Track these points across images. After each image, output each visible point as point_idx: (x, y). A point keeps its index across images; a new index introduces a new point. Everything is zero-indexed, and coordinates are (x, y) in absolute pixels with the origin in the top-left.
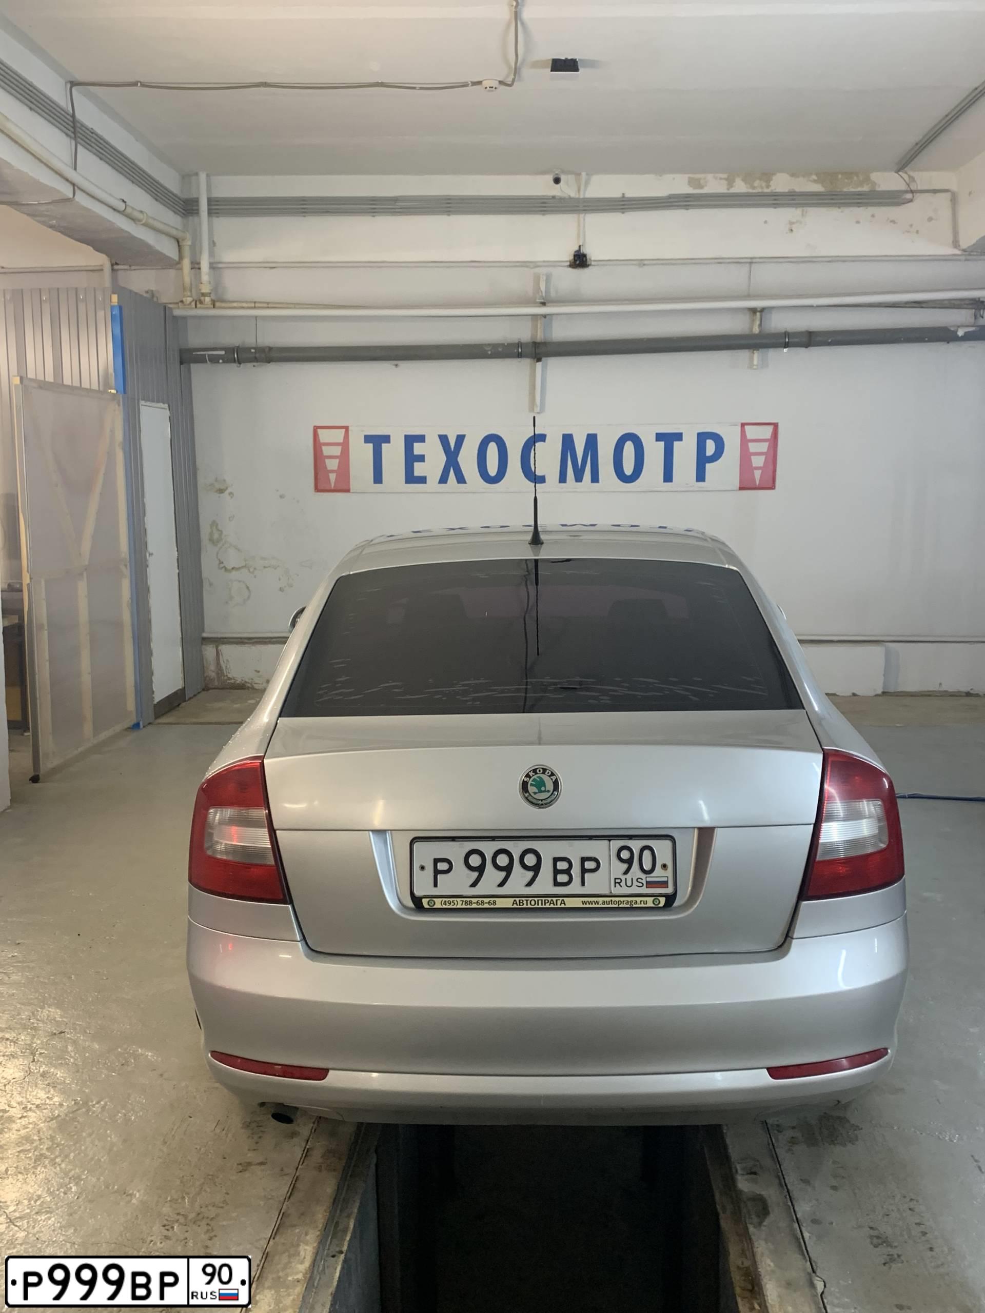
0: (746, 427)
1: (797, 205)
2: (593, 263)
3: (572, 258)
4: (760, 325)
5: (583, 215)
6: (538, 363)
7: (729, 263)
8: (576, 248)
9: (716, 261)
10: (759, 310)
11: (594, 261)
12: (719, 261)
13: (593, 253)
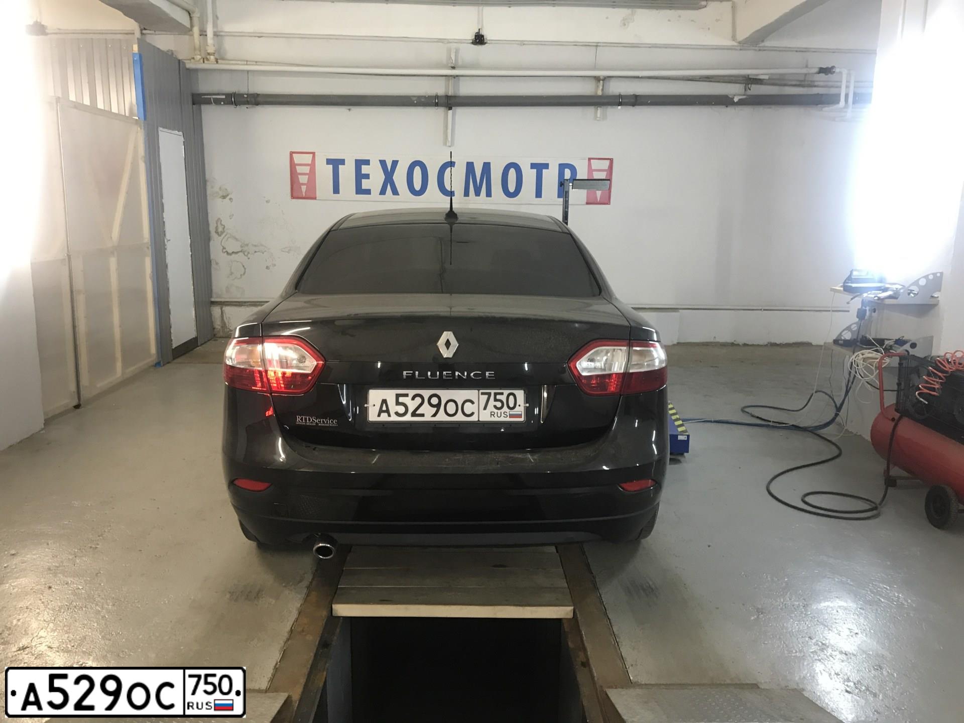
0: (592, 161)
1: (628, 7)
2: (488, 42)
3: (473, 37)
4: (603, 90)
5: (482, 7)
6: (450, 111)
7: (582, 45)
8: (477, 31)
9: (573, 43)
10: (601, 78)
12: (576, 44)
13: (488, 34)
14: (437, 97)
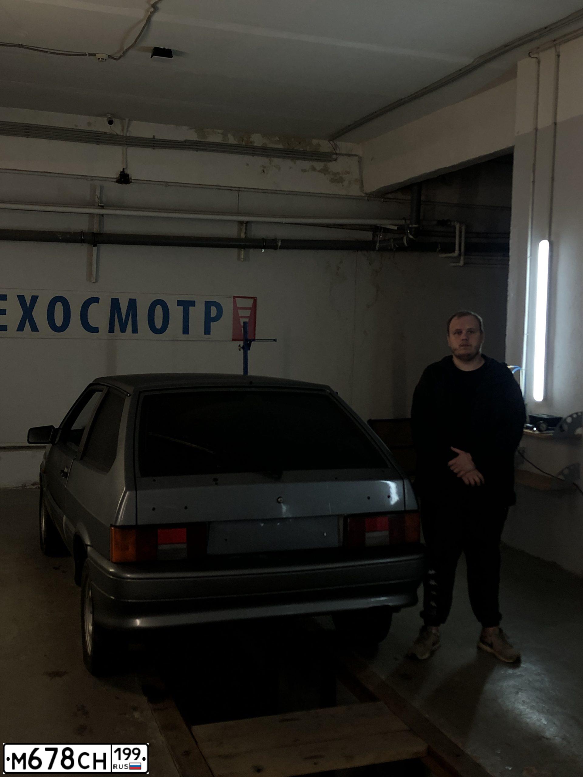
0: (236, 299)
1: (267, 156)
2: (133, 181)
3: (118, 176)
4: (246, 233)
5: (126, 147)
6: (94, 247)
7: (226, 189)
8: (122, 170)
9: (217, 187)
10: (245, 222)
11: (134, 180)
12: (219, 188)
13: (133, 174)
14: (82, 233)
